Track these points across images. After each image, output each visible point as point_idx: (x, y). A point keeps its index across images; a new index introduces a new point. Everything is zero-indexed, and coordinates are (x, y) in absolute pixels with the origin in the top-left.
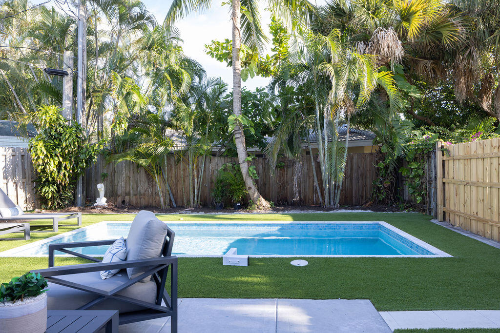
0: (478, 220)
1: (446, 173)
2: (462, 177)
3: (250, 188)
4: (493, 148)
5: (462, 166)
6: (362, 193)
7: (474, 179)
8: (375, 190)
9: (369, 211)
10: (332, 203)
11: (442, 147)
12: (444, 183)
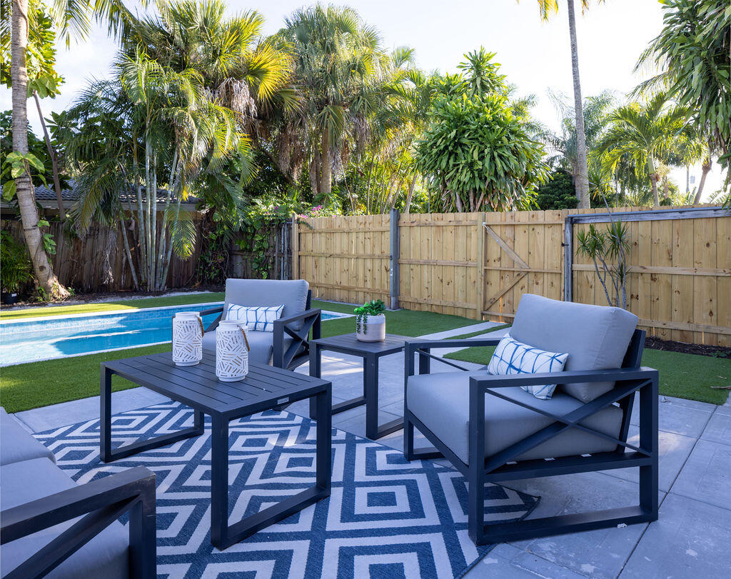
0: (344, 288)
1: (302, 245)
2: (323, 250)
3: (42, 268)
4: (358, 224)
5: (323, 239)
6: (183, 271)
7: (338, 251)
8: (202, 267)
9: (207, 292)
10: (158, 285)
11: (298, 219)
12: (299, 256)
